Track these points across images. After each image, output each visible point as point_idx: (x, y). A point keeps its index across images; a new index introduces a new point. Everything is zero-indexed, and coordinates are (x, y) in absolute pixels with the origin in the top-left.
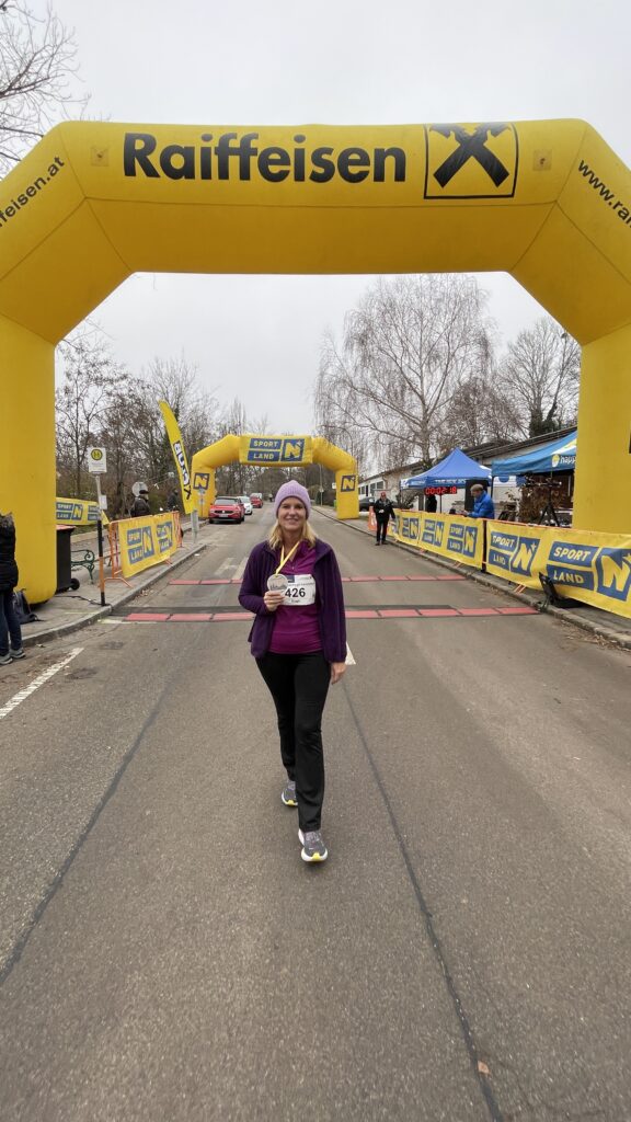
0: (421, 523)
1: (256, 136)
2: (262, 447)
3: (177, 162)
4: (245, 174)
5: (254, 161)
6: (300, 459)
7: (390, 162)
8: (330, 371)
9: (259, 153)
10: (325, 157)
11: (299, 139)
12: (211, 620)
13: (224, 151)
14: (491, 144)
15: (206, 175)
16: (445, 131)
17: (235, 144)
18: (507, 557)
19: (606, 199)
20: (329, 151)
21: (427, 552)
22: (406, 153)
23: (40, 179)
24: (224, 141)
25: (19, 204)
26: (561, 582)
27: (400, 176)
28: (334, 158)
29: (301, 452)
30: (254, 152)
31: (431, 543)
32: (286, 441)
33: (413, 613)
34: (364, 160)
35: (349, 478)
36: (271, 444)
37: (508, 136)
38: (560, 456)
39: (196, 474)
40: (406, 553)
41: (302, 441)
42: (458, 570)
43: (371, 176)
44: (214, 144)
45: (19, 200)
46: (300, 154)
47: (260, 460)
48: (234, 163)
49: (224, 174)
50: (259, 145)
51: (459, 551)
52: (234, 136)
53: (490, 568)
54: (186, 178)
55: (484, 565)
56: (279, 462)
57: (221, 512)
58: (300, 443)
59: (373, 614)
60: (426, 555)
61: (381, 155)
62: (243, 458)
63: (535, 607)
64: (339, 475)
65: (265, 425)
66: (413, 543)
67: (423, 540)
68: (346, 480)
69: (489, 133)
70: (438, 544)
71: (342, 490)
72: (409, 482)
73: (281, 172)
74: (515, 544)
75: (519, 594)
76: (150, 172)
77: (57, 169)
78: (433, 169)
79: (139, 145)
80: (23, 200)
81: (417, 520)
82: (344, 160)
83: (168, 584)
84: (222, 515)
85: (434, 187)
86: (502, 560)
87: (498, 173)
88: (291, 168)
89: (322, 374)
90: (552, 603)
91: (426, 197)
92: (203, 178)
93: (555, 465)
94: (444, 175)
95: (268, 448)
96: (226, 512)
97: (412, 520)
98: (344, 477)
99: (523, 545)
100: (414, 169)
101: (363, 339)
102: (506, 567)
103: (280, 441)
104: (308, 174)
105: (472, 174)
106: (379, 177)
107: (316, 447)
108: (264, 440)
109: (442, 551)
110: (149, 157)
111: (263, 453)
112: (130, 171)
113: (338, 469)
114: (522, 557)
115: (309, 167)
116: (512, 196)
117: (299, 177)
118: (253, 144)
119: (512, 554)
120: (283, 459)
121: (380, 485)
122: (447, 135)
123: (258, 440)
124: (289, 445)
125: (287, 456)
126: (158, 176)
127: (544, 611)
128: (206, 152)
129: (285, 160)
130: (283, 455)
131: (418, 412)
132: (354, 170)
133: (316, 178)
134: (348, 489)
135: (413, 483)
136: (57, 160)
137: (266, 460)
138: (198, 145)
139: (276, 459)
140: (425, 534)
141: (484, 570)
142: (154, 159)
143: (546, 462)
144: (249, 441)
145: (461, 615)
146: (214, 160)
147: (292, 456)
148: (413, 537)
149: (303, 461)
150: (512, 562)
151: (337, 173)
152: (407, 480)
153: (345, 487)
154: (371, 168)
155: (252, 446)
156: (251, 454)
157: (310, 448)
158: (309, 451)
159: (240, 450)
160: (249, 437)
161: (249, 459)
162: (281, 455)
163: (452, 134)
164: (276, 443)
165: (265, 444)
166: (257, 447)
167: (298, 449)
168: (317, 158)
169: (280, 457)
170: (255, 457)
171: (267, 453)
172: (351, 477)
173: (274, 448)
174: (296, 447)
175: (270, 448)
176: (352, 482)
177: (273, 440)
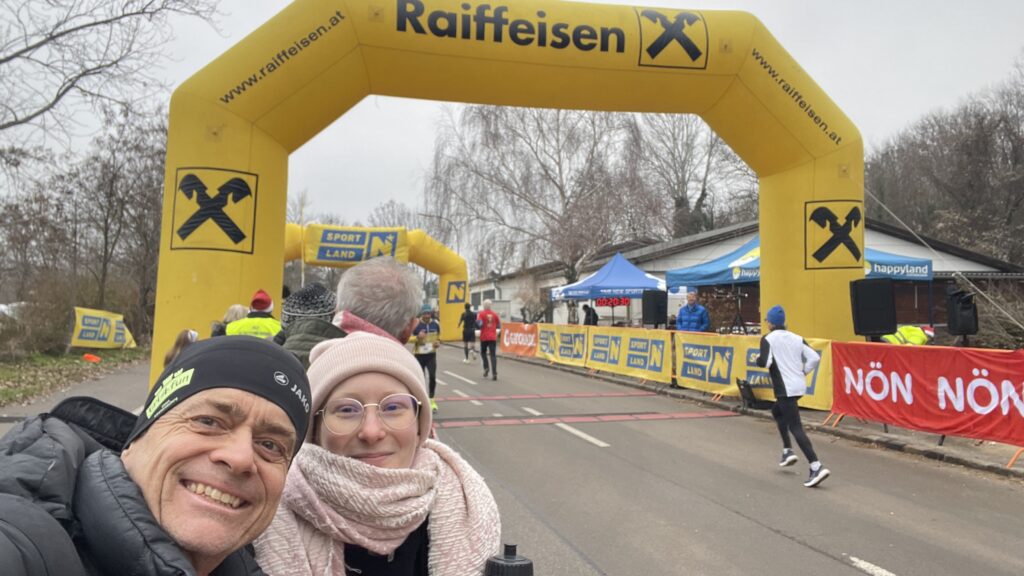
1: (505, 9)
2: (339, 241)
3: (443, 24)
4: (498, 38)
5: (506, 29)
7: (613, 39)
9: (510, 22)
10: (562, 30)
11: (541, 14)
13: (481, 19)
14: (688, 31)
15: (466, 35)
17: (489, 13)
18: (703, 368)
19: (773, 76)
20: (566, 26)
21: (598, 372)
22: (625, 33)
23: (323, 27)
25: (301, 46)
26: (756, 386)
27: (620, 48)
28: (569, 32)
29: (393, 249)
30: (506, 22)
31: (603, 361)
32: (373, 234)
33: (629, 417)
34: (593, 35)
35: (458, 284)
36: (351, 238)
37: (699, 24)
38: (741, 268)
41: (395, 234)
42: (644, 387)
43: (598, 47)
44: (472, 12)
45: (302, 42)
47: (336, 258)
48: (489, 28)
49: (480, 36)
50: (510, 16)
51: (643, 367)
52: (488, 7)
53: (683, 381)
54: (449, 36)
55: (674, 380)
58: (393, 238)
60: (598, 375)
61: (605, 33)
62: (311, 255)
63: (735, 410)
64: (444, 283)
67: (592, 358)
68: (453, 287)
69: (685, 22)
70: (615, 362)
71: (448, 301)
73: (527, 38)
74: (708, 354)
75: (717, 401)
76: (419, 29)
77: (338, 21)
78: (647, 44)
79: (410, 8)
80: (305, 43)
82: (578, 34)
85: (646, 58)
86: (698, 372)
87: (694, 52)
88: (536, 36)
90: (750, 406)
91: (640, 65)
92: (463, 37)
93: (736, 276)
95: (347, 243)
98: (451, 284)
99: (718, 354)
100: (631, 44)
102: (702, 378)
103: (363, 234)
104: (548, 42)
105: (674, 50)
106: (605, 47)
107: (413, 243)
108: (341, 233)
109: (621, 368)
110: (419, 19)
111: (340, 250)
112: (401, 27)
113: (444, 273)
114: (719, 366)
115: (550, 37)
116: (705, 68)
117: (542, 42)
118: (505, 15)
119: (707, 364)
120: (368, 258)
122: (655, 21)
123: (334, 232)
124: (376, 241)
125: (373, 253)
126: (425, 33)
127: (744, 413)
128: (466, 19)
129: (530, 30)
130: (368, 253)
131: (559, 207)
132: (585, 42)
133: (554, 44)
134: (456, 300)
136: (338, 13)
137: (344, 259)
138: (460, 13)
139: (358, 258)
141: (674, 384)
142: (423, 20)
143: (727, 274)
144: (321, 233)
145: (673, 418)
146: (473, 26)
147: (380, 254)
150: (710, 372)
151: (571, 42)
153: (452, 298)
154: (598, 42)
155: (324, 239)
156: (322, 250)
157: (405, 245)
158: (403, 248)
159: (307, 246)
160: (319, 229)
161: (319, 257)
162: (365, 252)
163: (658, 20)
164: (358, 236)
165: (344, 238)
166: (332, 242)
167: (388, 245)
168: (556, 31)
169: (364, 256)
170: (328, 255)
171: (344, 249)
172: (461, 283)
173: (355, 243)
174: (386, 241)
175: (350, 243)
176: (462, 290)
177: (355, 233)
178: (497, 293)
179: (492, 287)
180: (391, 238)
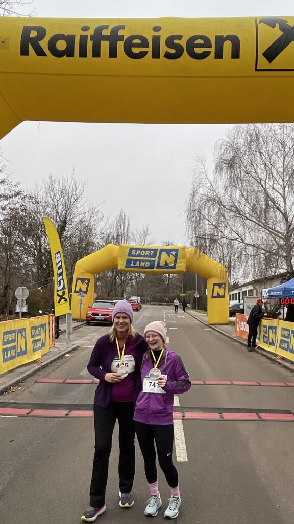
0: (279, 330)
1: (123, 27)
2: (139, 255)
3: (61, 45)
4: (113, 53)
5: (120, 45)
6: (174, 267)
7: (227, 46)
8: (201, 191)
9: (124, 40)
10: (176, 41)
11: (157, 29)
12: (67, 417)
13: (98, 38)
15: (83, 54)
16: (271, 23)
17: (106, 32)
20: (180, 37)
21: (283, 359)
24: (98, 31)
27: (236, 55)
28: (183, 43)
29: (175, 261)
30: (121, 38)
31: (287, 350)
32: (162, 251)
33: (254, 416)
34: (207, 44)
35: (220, 285)
36: (147, 253)
39: (78, 279)
40: (264, 359)
41: (177, 250)
43: (213, 55)
44: (90, 33)
46: (156, 40)
47: (137, 267)
48: (105, 46)
49: (96, 54)
50: (125, 34)
52: (106, 27)
54: (67, 56)
56: (155, 269)
57: (97, 315)
58: (175, 253)
59: (215, 416)
61: (220, 40)
62: (121, 265)
64: (210, 284)
65: (146, 235)
66: (271, 349)
67: (280, 347)
68: (216, 287)
71: (213, 297)
72: (269, 292)
73: (141, 52)
76: (40, 52)
78: (262, 49)
79: (33, 34)
81: (275, 328)
82: (191, 44)
83: (36, 382)
84: (98, 318)
85: (263, 62)
88: (149, 50)
89: (194, 193)
91: (257, 70)
92: (80, 56)
94: (271, 54)
95: (145, 256)
96: (102, 315)
97: (270, 327)
98: (215, 285)
100: (246, 49)
101: (231, 164)
103: (156, 250)
104: (162, 54)
106: (219, 55)
107: (188, 256)
108: (141, 250)
110: (41, 43)
111: (140, 261)
112: (24, 52)
113: (210, 277)
115: (164, 49)
117: (156, 55)
118: (121, 33)
120: (158, 267)
121: (251, 291)
122: (273, 26)
123: (137, 249)
124: (164, 255)
125: (162, 263)
126: (46, 56)
128: (83, 40)
129: (144, 43)
130: (159, 263)
131: (281, 227)
132: (199, 51)
133: (168, 56)
134: (219, 296)
135: (272, 293)
137: (142, 267)
138: (78, 34)
139: (152, 267)
140: (282, 341)
142: (44, 44)
144: (127, 251)
146: (90, 44)
147: (166, 264)
148: (272, 344)
149: (177, 269)
151: (185, 52)
152: (267, 290)
153: (215, 294)
154: (212, 50)
155: (130, 254)
156: (129, 261)
157: (184, 258)
158: (182, 260)
159: (119, 258)
160: (128, 247)
161: (126, 266)
162: (156, 263)
163: (277, 25)
164: (152, 252)
165: (143, 253)
166: (135, 256)
167: (172, 258)
168: (170, 42)
169: (156, 265)
170: (132, 265)
171: (143, 261)
172: (222, 284)
173: (150, 257)
174: (171, 256)
175: (147, 256)
176: (222, 289)
177: (150, 250)
178: (255, 291)
179: (250, 287)
180: (174, 253)
